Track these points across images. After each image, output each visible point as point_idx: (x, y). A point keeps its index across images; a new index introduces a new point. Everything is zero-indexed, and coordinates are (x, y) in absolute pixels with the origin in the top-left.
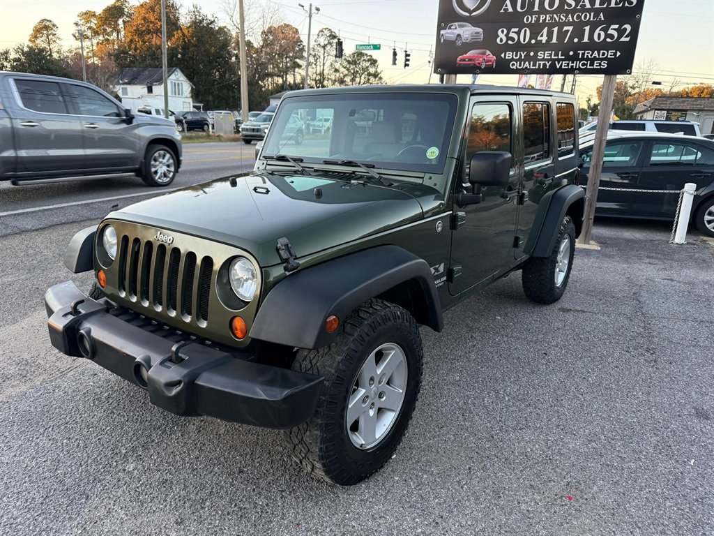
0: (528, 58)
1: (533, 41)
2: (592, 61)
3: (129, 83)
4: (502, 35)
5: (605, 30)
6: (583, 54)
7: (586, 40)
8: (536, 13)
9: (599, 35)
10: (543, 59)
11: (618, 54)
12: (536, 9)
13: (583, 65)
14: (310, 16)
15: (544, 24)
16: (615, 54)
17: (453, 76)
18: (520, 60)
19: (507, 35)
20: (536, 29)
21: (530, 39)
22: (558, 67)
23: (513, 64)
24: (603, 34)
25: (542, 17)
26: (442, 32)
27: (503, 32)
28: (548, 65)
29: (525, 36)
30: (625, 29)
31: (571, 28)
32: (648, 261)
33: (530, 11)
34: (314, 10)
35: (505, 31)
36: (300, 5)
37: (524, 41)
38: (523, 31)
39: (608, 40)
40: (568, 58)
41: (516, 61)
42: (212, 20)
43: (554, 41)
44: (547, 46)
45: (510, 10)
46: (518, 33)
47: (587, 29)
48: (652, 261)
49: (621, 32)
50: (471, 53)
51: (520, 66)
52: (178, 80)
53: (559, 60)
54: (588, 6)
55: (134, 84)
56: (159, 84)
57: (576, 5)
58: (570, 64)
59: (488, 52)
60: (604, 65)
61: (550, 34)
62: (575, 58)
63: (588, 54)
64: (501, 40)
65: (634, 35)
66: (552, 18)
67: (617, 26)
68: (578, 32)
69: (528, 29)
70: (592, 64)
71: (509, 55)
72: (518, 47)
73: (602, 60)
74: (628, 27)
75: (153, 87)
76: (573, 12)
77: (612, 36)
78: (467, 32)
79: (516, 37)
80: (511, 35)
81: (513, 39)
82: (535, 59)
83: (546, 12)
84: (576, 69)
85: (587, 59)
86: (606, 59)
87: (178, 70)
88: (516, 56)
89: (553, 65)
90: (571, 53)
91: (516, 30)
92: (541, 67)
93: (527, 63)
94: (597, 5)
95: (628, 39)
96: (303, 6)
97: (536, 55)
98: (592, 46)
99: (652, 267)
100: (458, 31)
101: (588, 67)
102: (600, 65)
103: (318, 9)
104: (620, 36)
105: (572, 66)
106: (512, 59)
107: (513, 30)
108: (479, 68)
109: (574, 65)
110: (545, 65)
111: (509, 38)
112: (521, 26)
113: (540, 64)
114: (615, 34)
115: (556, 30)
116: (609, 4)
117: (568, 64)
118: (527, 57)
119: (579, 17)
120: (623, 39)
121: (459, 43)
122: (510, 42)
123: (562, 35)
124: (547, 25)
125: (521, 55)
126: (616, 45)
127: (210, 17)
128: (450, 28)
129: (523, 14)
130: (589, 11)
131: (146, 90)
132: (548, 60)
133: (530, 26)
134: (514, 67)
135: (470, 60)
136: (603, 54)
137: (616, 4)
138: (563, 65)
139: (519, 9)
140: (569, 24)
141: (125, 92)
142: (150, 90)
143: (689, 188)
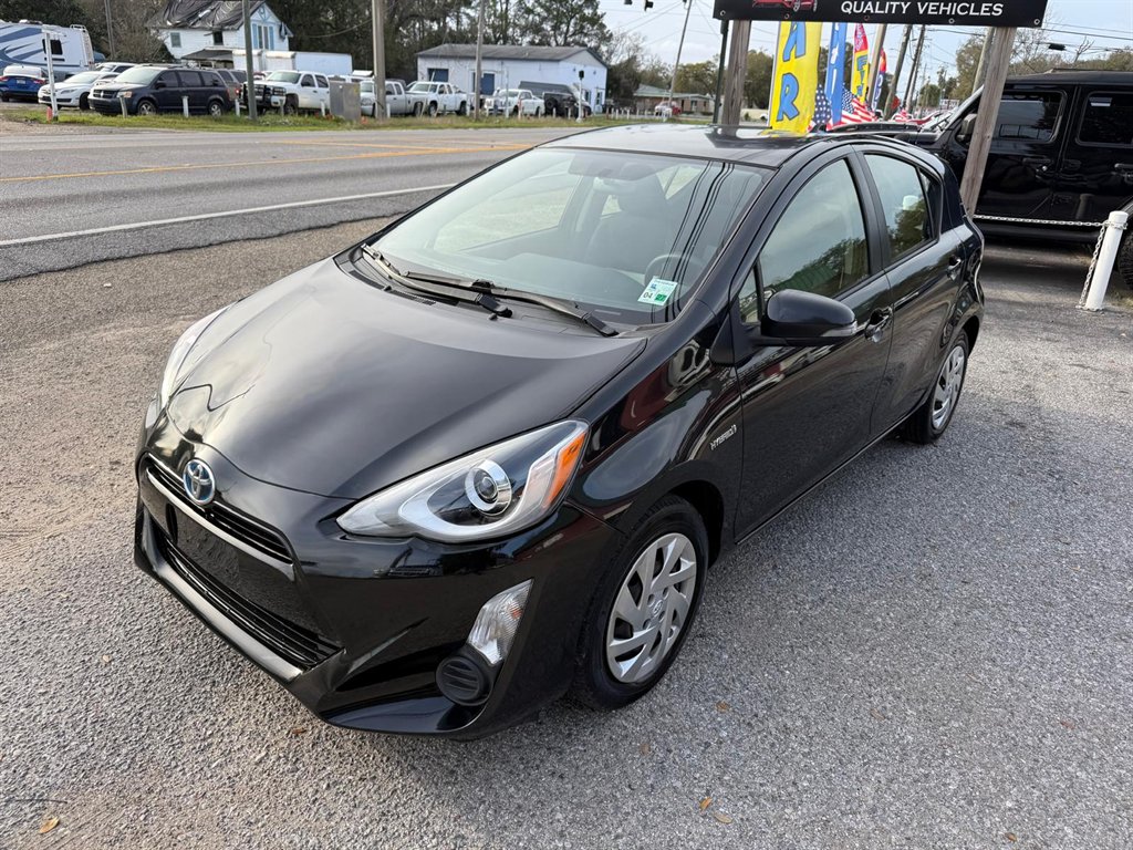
2: (979, 2)
3: (182, 26)
13: (963, 9)
17: (746, 23)
22: (921, 12)
23: (847, 6)
28: (905, 8)
32: (1045, 335)
48: (1052, 335)
51: (858, 8)
52: (264, 21)
55: (191, 28)
56: (233, 29)
58: (942, 8)
60: (998, 10)
70: (977, 9)
73: (995, 2)
75: (225, 35)
84: (951, 16)
87: (265, 5)
89: (913, 9)
92: (893, 12)
93: (870, 3)
99: (1052, 346)
101: (971, 13)
102: (991, 10)
105: (945, 11)
108: (790, 10)
109: (949, 9)
110: (899, 8)
113: (891, 7)
117: (938, 7)
131: (211, 38)
132: (906, 0)
134: (849, 11)
138: (931, 8)
141: (176, 42)
142: (218, 39)
143: (1117, 219)
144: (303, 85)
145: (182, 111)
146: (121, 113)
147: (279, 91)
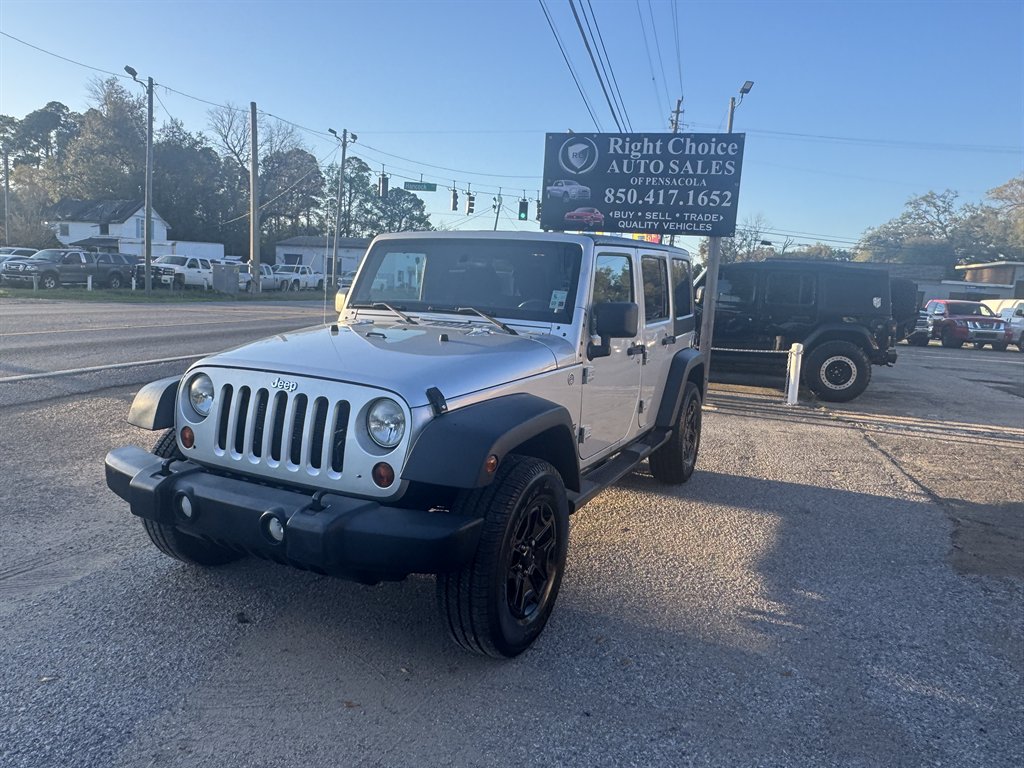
0: (636, 218)
1: (640, 202)
2: (698, 223)
3: (72, 219)
4: (609, 194)
5: (708, 195)
6: (689, 217)
7: (690, 203)
8: (641, 175)
9: (703, 199)
10: (651, 220)
11: (722, 218)
12: (642, 171)
13: (689, 227)
14: (344, 146)
15: (650, 186)
16: (718, 218)
17: (559, 232)
18: (628, 219)
19: (614, 195)
20: (643, 191)
21: (637, 201)
22: (666, 227)
23: (622, 223)
24: (706, 198)
25: (648, 180)
26: (548, 188)
27: (610, 191)
28: (656, 225)
29: (632, 197)
30: (726, 196)
31: (676, 192)
33: (636, 174)
34: (349, 137)
35: (613, 191)
36: (331, 130)
37: (632, 201)
38: (630, 192)
39: (711, 204)
40: (675, 220)
41: (625, 220)
42: (198, 139)
43: (661, 202)
44: (654, 208)
45: (617, 171)
46: (626, 194)
47: (691, 193)
49: (723, 198)
50: (578, 211)
51: (628, 224)
53: (666, 221)
54: (691, 172)
55: (81, 221)
56: (118, 223)
57: (680, 171)
58: (677, 226)
59: (596, 211)
60: (709, 228)
61: (656, 196)
62: (681, 220)
63: (693, 216)
64: (609, 199)
65: (735, 200)
66: (657, 181)
67: (718, 192)
68: (683, 196)
69: (635, 192)
70: (698, 227)
71: (617, 214)
72: (625, 207)
73: (707, 223)
74: (729, 194)
75: (110, 226)
76: (677, 177)
77: (714, 202)
78: (574, 189)
79: (623, 196)
80: (618, 195)
81: (621, 199)
82: (643, 219)
83: (651, 175)
84: (683, 230)
85: (693, 221)
86: (711, 222)
88: (625, 215)
89: (661, 225)
90: (678, 215)
91: (624, 190)
92: (649, 227)
93: (635, 222)
94: (699, 172)
95: (729, 205)
96: (335, 133)
97: (644, 215)
98: (697, 209)
100: (565, 188)
101: (694, 229)
102: (705, 227)
103: (354, 137)
104: (722, 202)
105: (679, 228)
106: (621, 219)
107: (620, 190)
108: (589, 225)
109: (681, 226)
110: (653, 225)
111: (616, 198)
112: (628, 187)
113: (648, 224)
114: (718, 200)
115: (662, 192)
116: (710, 171)
117: (675, 225)
118: (635, 215)
119: (683, 182)
120: (724, 204)
121: (566, 200)
122: (617, 202)
123: (667, 198)
124: (653, 187)
125: (629, 215)
126: (718, 210)
127: (194, 136)
128: (556, 185)
129: (631, 176)
130: (692, 176)
131: (98, 229)
132: (656, 221)
133: (636, 187)
134: (623, 226)
135: (578, 217)
136: (708, 217)
137: (716, 171)
138: (671, 226)
139: (625, 170)
140: (674, 188)
141: (65, 232)
142: (105, 230)
143: (796, 348)
144: (189, 266)
145: (86, 286)
146: (32, 287)
147: (167, 271)
